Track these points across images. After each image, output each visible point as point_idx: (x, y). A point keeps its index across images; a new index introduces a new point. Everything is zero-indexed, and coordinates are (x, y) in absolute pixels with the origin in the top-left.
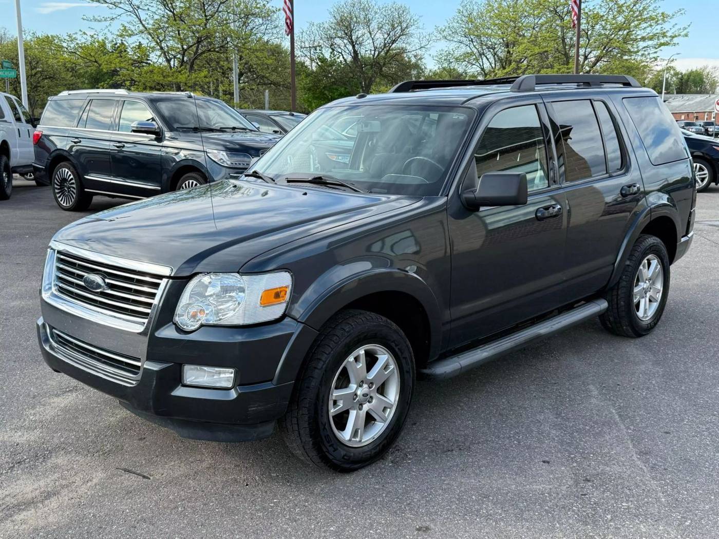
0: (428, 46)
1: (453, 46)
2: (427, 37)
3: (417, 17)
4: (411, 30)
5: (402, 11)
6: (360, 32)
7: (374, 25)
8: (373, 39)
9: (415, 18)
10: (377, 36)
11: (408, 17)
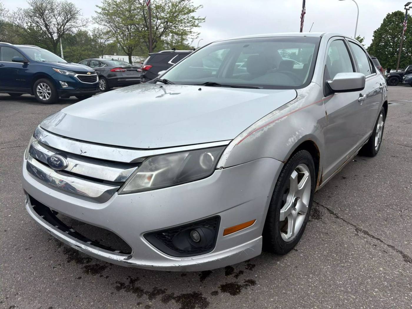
0: (87, 25)
3: (79, 10)
5: (70, 6)
6: (47, 15)
8: (56, 19)
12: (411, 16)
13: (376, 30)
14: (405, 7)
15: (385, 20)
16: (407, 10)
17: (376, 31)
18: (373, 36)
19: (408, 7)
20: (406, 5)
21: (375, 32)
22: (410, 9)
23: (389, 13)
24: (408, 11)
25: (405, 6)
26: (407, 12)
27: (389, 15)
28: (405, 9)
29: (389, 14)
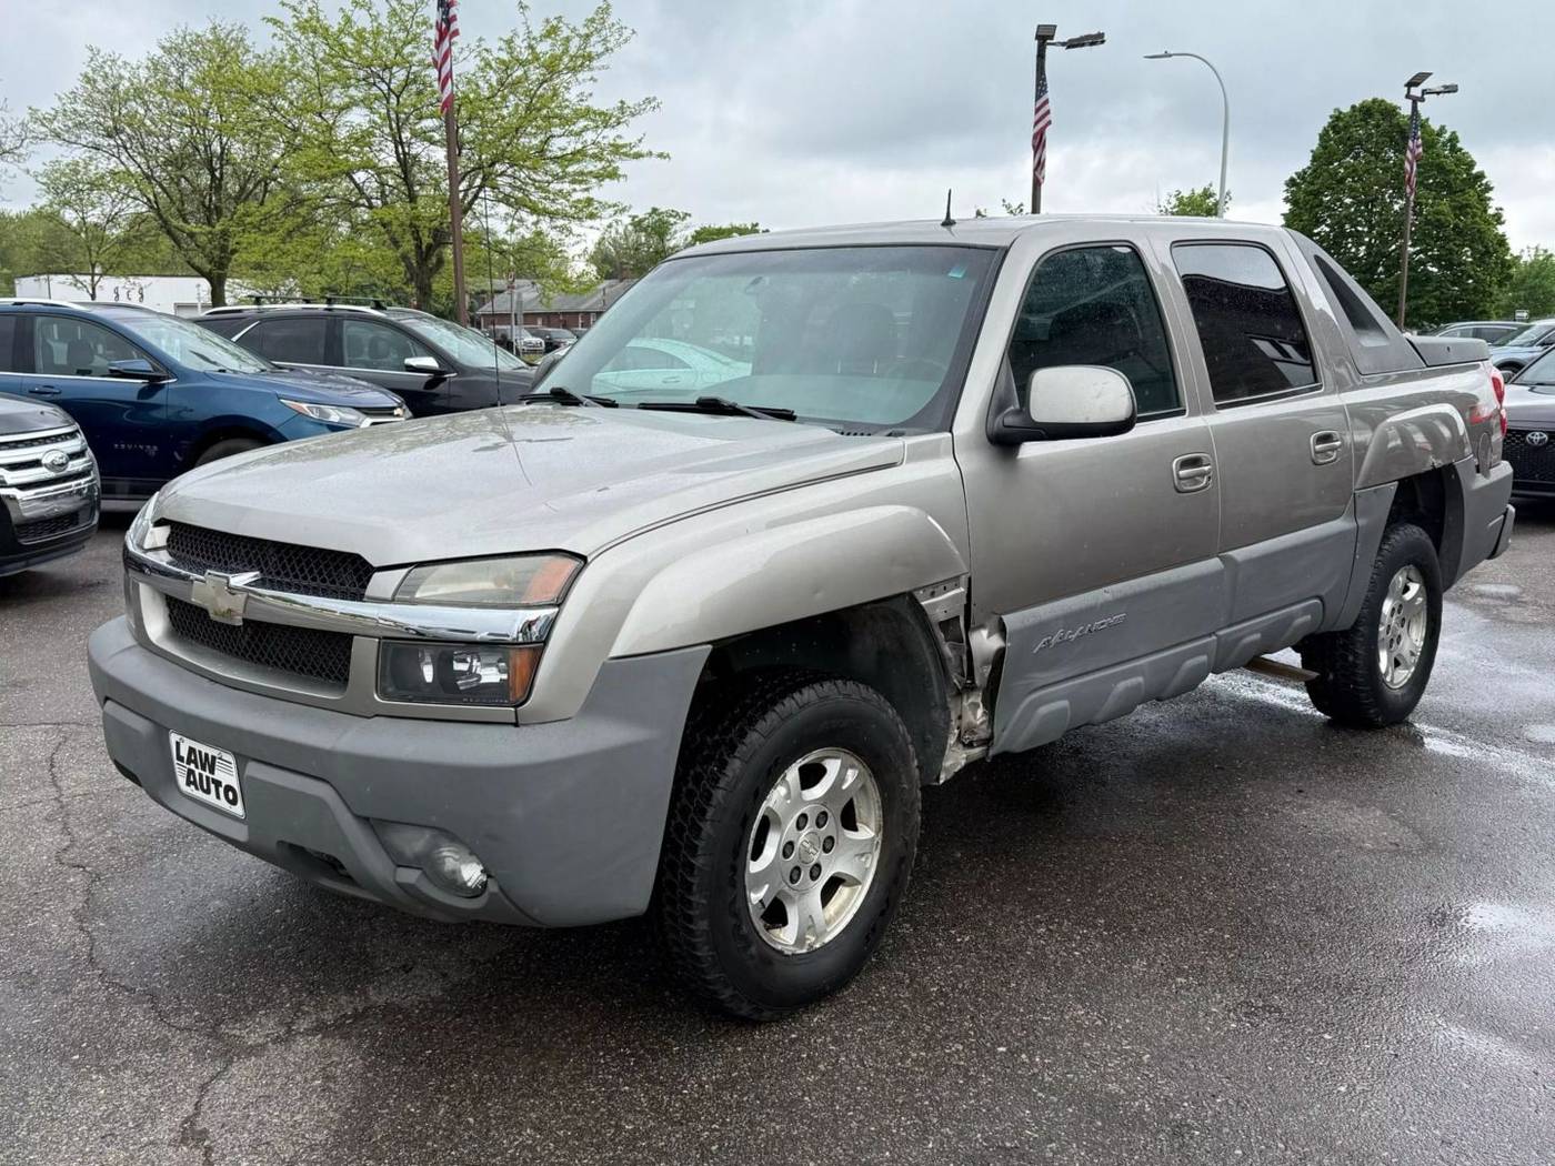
12: (1428, 119)
13: (1295, 176)
14: (1409, 92)
15: (1324, 137)
16: (1415, 101)
17: (1292, 180)
18: (1286, 200)
19: (1416, 91)
20: (1410, 85)
21: (1291, 183)
22: (1425, 96)
23: (1336, 110)
24: (1419, 104)
25: (1406, 85)
26: (1415, 108)
27: (1338, 117)
28: (1408, 96)
29: (1341, 113)
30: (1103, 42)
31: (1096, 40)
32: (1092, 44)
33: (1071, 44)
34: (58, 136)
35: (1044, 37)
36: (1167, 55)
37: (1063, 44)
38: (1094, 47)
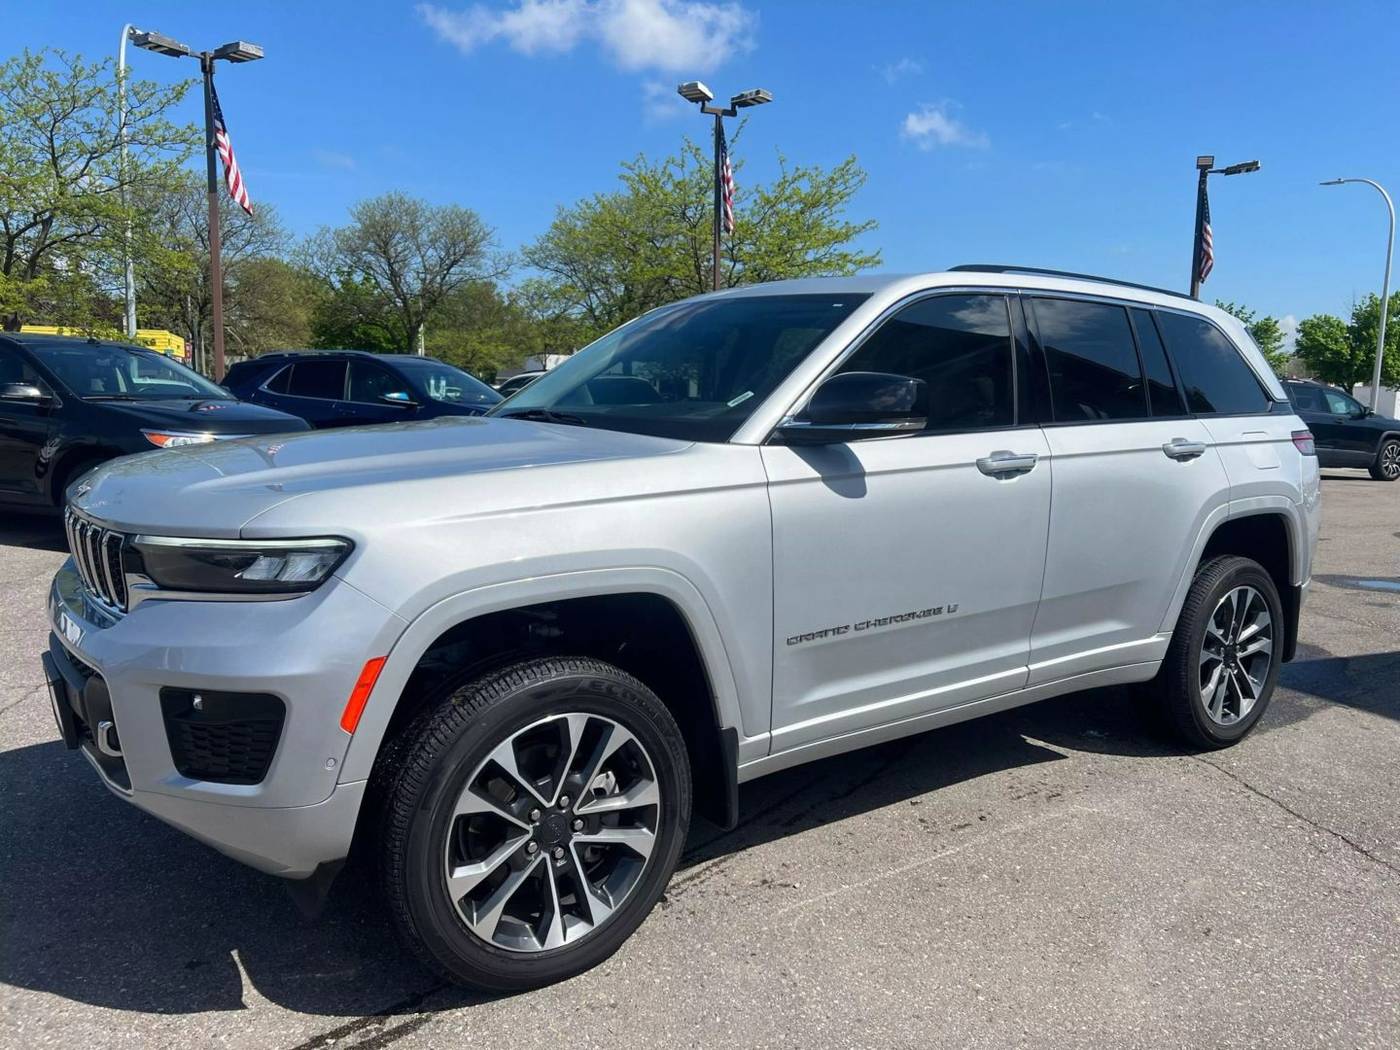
0: (508, 272)
1: (548, 276)
2: (507, 259)
3: (490, 229)
4: (483, 247)
5: (466, 221)
6: (398, 245)
7: (424, 237)
8: (422, 257)
9: (487, 230)
10: (429, 253)
11: (477, 228)
30: (1258, 168)
31: (1251, 167)
32: (1248, 171)
33: (1229, 171)
34: (537, 264)
35: (1204, 169)
36: (1339, 182)
37: (1222, 171)
38: (1251, 173)
